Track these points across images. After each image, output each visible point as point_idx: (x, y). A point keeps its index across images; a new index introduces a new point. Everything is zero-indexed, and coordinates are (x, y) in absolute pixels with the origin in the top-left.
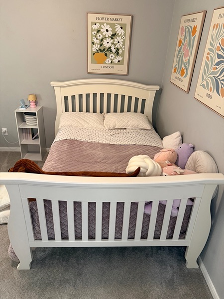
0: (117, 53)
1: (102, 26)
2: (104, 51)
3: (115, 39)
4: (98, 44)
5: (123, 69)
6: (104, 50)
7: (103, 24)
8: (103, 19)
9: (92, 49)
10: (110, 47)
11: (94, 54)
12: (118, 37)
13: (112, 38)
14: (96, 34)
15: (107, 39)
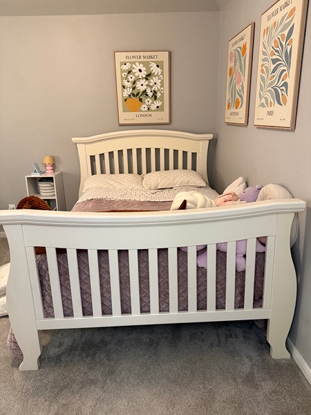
0: (155, 97)
1: (134, 66)
2: (139, 96)
3: (151, 80)
4: (130, 88)
5: (163, 117)
6: (138, 94)
7: (134, 63)
8: (134, 57)
9: (122, 94)
10: (145, 91)
11: (126, 100)
12: (154, 78)
13: (147, 79)
14: (127, 76)
15: (141, 80)
